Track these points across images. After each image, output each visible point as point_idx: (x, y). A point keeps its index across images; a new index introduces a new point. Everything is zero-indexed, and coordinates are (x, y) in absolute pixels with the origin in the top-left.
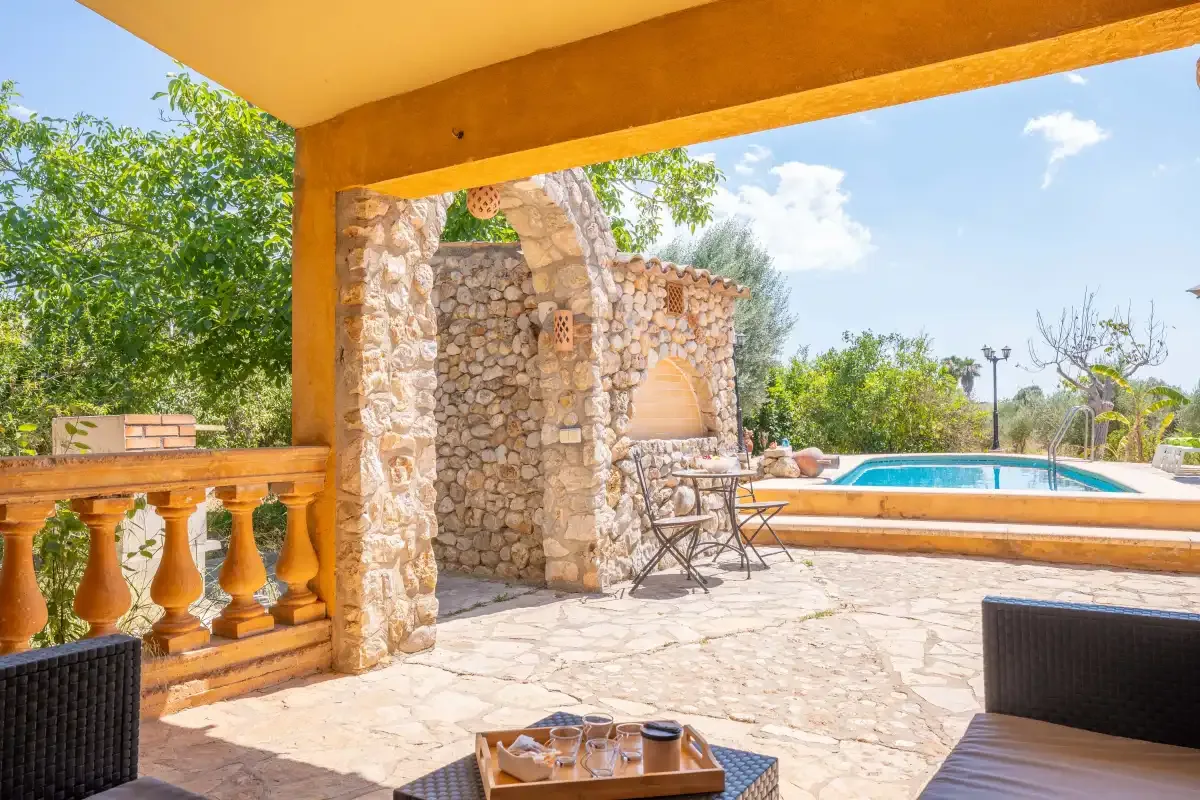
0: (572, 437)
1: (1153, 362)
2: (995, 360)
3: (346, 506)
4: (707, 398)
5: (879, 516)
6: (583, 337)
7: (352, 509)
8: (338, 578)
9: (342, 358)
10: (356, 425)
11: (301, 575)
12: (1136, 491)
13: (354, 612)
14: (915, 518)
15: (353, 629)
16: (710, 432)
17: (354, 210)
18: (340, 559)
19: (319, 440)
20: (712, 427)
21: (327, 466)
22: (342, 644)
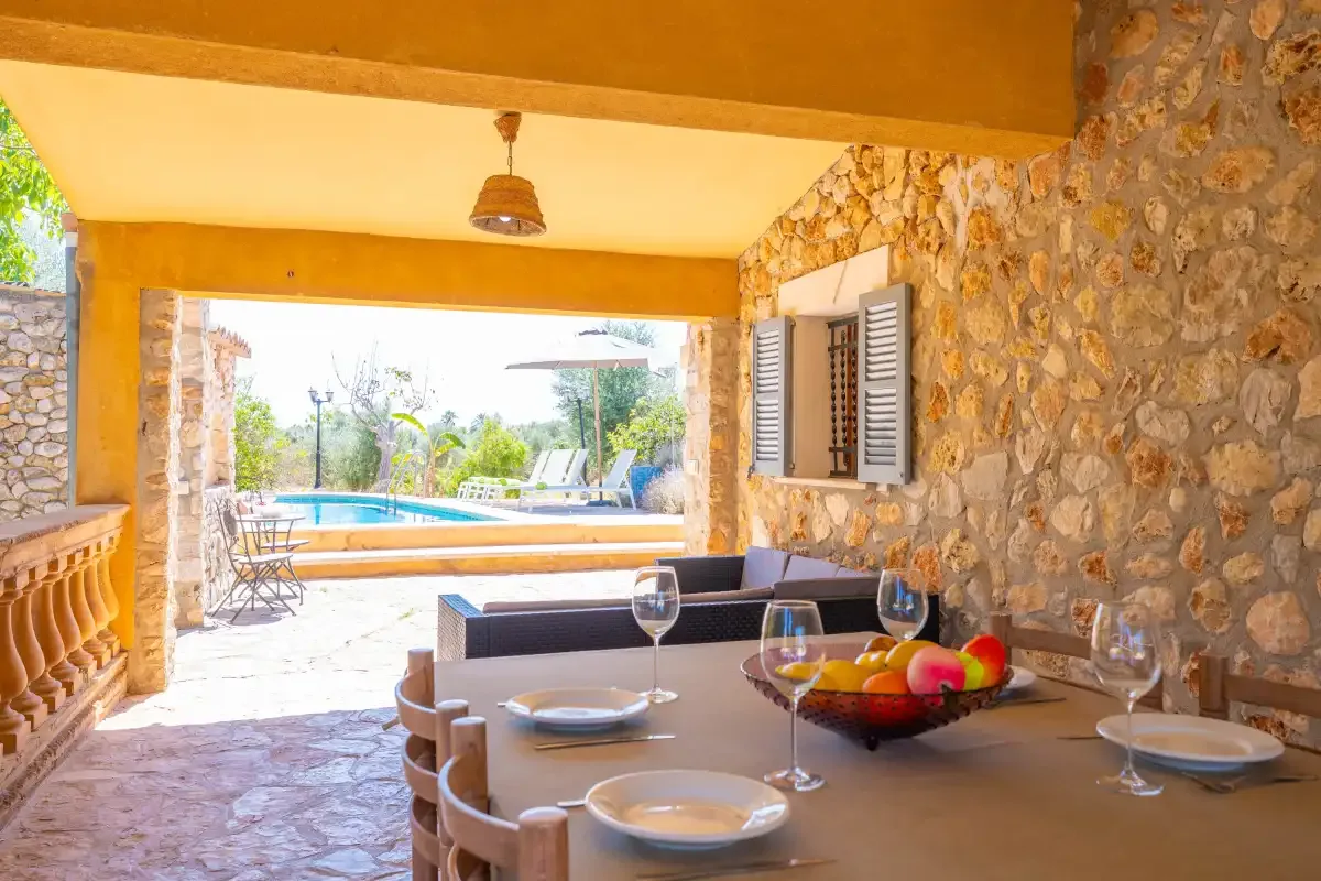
1: (426, 407)
2: (319, 402)
3: (150, 555)
5: (345, 550)
6: (193, 400)
7: (157, 557)
8: (136, 616)
9: (144, 430)
10: (162, 486)
12: (502, 520)
13: (158, 641)
14: (374, 548)
15: (156, 655)
16: (220, 481)
17: (162, 307)
18: (140, 599)
19: (115, 499)
20: (223, 476)
21: (128, 521)
22: (139, 671)
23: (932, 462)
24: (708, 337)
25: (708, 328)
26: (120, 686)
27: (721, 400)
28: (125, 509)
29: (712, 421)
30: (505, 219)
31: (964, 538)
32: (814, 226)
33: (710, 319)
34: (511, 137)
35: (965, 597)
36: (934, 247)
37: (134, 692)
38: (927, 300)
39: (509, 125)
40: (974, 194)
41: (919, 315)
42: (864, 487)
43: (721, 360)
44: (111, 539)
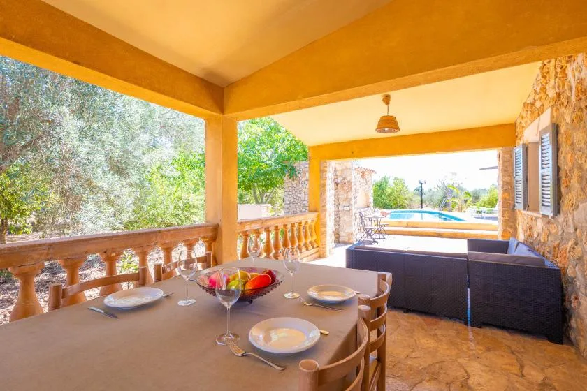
0: (348, 209)
4: (368, 199)
9: (321, 195)
11: (315, 238)
13: (325, 246)
15: (325, 249)
16: (368, 207)
17: (324, 165)
19: (316, 211)
20: (369, 205)
21: (318, 216)
22: (322, 252)
23: (565, 207)
24: (501, 155)
25: (501, 152)
26: (317, 255)
27: (507, 179)
28: (317, 214)
29: (502, 187)
30: (386, 129)
31: (576, 244)
32: (533, 104)
33: (501, 148)
34: (387, 103)
35: (575, 272)
36: (565, 104)
37: (320, 257)
38: (562, 130)
39: (387, 100)
40: (577, 74)
41: (560, 137)
42: (541, 216)
43: (506, 164)
44: (312, 221)
